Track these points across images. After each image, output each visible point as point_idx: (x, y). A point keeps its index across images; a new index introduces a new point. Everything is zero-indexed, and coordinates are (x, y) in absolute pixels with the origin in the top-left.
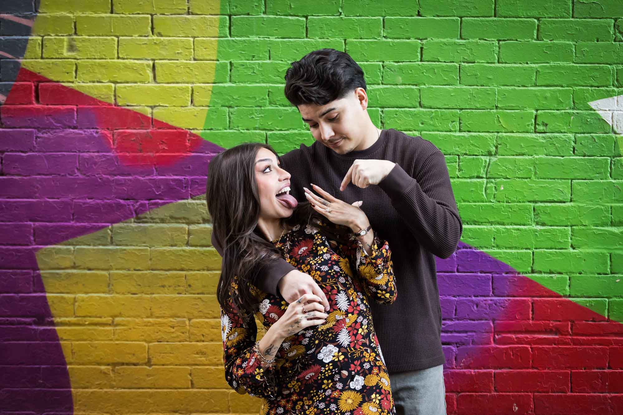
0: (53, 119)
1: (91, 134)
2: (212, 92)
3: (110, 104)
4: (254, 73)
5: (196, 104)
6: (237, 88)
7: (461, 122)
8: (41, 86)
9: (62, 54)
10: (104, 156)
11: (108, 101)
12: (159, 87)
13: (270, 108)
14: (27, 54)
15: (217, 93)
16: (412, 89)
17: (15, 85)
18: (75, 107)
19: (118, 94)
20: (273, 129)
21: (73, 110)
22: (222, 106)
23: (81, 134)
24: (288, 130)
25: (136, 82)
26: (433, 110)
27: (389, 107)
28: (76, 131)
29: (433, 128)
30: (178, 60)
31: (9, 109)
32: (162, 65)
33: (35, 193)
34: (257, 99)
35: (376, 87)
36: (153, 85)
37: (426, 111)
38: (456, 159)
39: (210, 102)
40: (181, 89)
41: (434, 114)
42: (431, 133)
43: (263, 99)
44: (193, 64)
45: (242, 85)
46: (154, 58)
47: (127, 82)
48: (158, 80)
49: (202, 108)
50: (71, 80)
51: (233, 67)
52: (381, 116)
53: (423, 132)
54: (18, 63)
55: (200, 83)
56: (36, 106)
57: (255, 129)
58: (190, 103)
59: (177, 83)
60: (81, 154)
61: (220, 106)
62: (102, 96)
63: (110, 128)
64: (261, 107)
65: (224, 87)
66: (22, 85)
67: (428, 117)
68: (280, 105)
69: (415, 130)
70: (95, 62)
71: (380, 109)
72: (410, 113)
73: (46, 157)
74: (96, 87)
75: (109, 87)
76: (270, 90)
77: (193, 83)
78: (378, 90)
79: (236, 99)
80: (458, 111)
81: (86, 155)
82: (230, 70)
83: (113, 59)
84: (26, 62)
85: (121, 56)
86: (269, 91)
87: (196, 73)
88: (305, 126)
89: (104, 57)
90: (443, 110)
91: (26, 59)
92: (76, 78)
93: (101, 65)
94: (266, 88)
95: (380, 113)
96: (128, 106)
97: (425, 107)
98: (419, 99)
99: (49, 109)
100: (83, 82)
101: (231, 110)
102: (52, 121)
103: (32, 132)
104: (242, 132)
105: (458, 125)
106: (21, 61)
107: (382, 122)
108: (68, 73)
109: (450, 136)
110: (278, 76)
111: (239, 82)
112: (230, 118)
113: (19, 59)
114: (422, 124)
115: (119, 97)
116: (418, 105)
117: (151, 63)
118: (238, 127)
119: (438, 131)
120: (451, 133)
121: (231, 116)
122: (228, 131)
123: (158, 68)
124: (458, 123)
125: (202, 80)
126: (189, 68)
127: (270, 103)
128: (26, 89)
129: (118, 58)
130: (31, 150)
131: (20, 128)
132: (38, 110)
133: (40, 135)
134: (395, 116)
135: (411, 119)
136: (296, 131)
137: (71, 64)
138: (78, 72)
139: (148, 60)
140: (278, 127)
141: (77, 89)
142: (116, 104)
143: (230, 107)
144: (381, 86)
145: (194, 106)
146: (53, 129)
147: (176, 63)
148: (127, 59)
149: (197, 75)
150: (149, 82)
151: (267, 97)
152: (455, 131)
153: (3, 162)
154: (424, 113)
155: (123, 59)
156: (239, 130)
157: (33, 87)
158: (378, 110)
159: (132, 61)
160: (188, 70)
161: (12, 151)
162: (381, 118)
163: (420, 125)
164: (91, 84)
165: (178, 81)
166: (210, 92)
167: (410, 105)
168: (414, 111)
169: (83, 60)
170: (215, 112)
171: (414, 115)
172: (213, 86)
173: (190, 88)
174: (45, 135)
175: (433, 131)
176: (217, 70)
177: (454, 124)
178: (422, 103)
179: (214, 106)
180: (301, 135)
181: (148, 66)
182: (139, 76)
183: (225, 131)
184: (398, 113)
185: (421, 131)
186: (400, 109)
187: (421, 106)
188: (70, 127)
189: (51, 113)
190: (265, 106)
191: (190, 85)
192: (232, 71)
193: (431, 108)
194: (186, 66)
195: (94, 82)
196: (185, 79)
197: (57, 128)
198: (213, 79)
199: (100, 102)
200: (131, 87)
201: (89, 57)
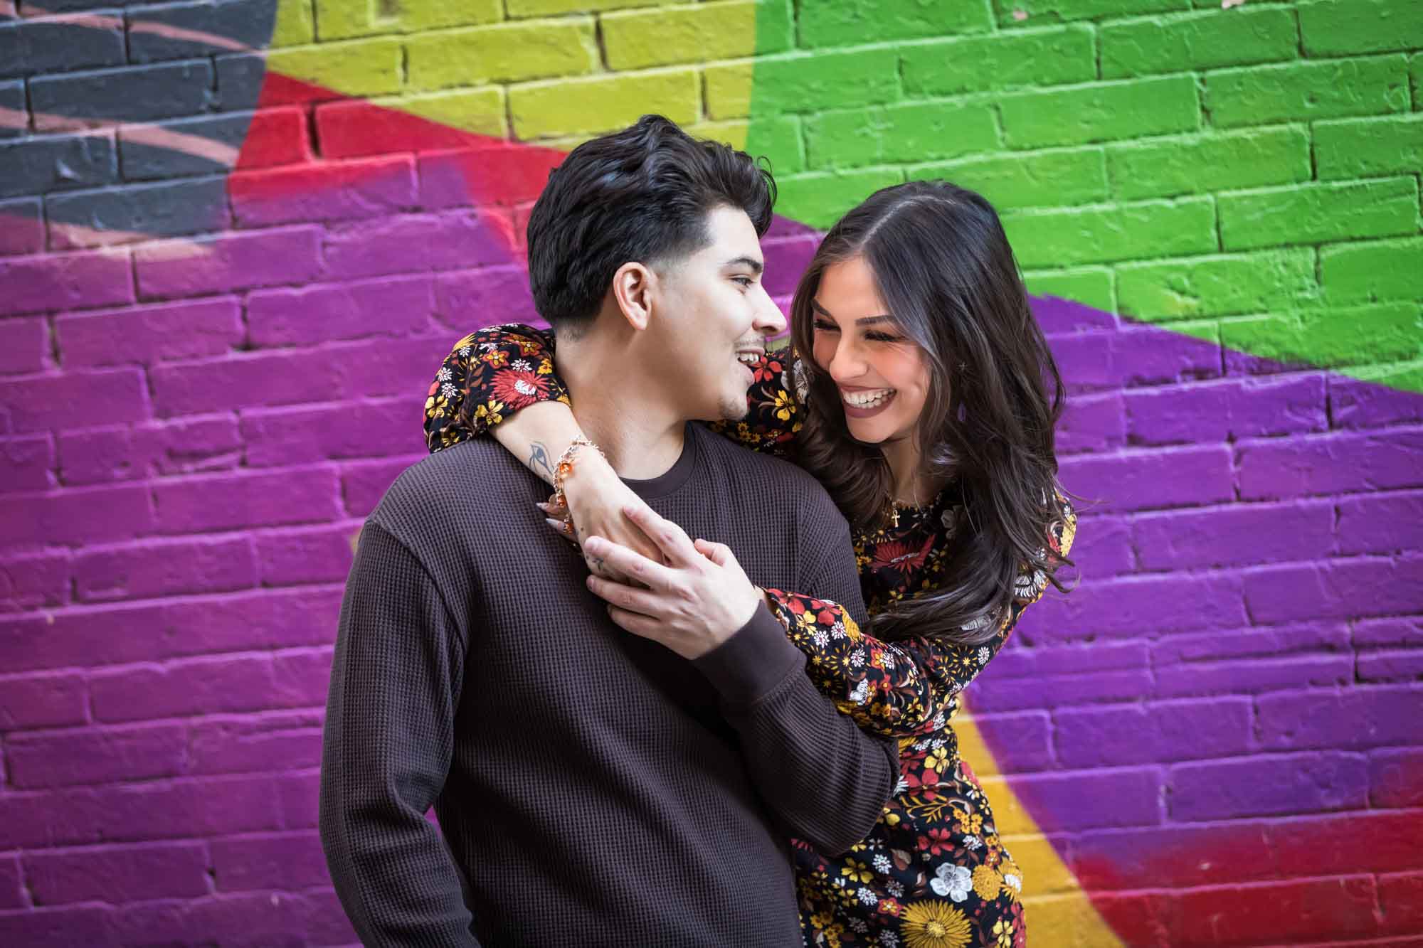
0: (362, 193)
1: (460, 222)
2: (755, 80)
3: (498, 141)
4: (856, 16)
5: (717, 114)
6: (820, 62)
7: (1415, 84)
8: (324, 113)
9: (364, 24)
10: (498, 275)
11: (492, 132)
12: (618, 81)
13: (908, 103)
14: (279, 35)
15: (764, 80)
16: (1275, 13)
17: (256, 118)
18: (410, 158)
19: (516, 111)
20: (918, 157)
21: (405, 165)
22: (785, 112)
23: (432, 225)
24: (959, 156)
25: (556, 76)
26: (1337, 62)
27: (1218, 67)
28: (420, 218)
29: (1340, 108)
30: (656, 6)
31: (247, 181)
32: (619, 24)
33: (335, 386)
34: (873, 84)
35: (1180, 17)
36: (601, 78)
37: (1319, 67)
38: (1411, 186)
39: (752, 107)
40: (674, 81)
41: (1340, 72)
42: (1337, 122)
43: (887, 82)
44: (697, 12)
45: (829, 51)
46: (596, 7)
47: (535, 78)
48: (612, 63)
49: (731, 123)
50: (393, 89)
51: (801, 10)
52: (1200, 91)
53: (1317, 123)
54: (258, 63)
55: (720, 58)
56: (315, 163)
57: (875, 162)
58: (699, 113)
59: (663, 65)
60: (440, 276)
61: (777, 112)
62: (477, 122)
63: (505, 200)
64: (881, 103)
65: (784, 64)
66: (274, 117)
67: (1327, 81)
68: (933, 93)
69: (1294, 120)
70: (450, 38)
71: (1195, 75)
72: (1277, 76)
73: (352, 292)
74: (457, 101)
75: (491, 97)
76: (903, 56)
77: (702, 61)
78: (1186, 24)
79: (819, 91)
80: (1404, 56)
81: (451, 276)
82: (796, 17)
83: (493, 22)
84: (281, 57)
85: (512, 12)
86: (901, 61)
87: (709, 35)
88: (1003, 139)
89: (470, 20)
90: (1366, 59)
91: (276, 47)
92: (406, 80)
93: (466, 43)
94: (892, 52)
95: (1199, 85)
96: (543, 138)
97: (1314, 56)
98: (1296, 36)
99: (348, 170)
100: (426, 90)
101: (808, 119)
102: (359, 199)
103: (309, 234)
104: (840, 177)
105: (1408, 94)
106: (266, 54)
107: (1204, 109)
108: (384, 72)
109: (1389, 125)
110: (920, 18)
111: (821, 45)
112: (806, 141)
113: (257, 48)
114: (1312, 100)
115: (519, 119)
116: (1295, 52)
117: (590, 21)
118: (829, 162)
119: (1357, 114)
120: (1393, 118)
121: (810, 136)
122: (806, 175)
123: (610, 35)
124: (1407, 88)
125: (725, 51)
126: (688, 24)
127: (908, 91)
128: (286, 123)
129: (507, 18)
130: (313, 279)
131: (281, 224)
132: (320, 175)
133: (332, 237)
134: (1240, 88)
135: (1281, 91)
136: (980, 158)
137: (389, 48)
138: (411, 68)
139: (581, 14)
140: (932, 150)
141: (412, 110)
142: (513, 139)
143: (804, 112)
144: (1193, 15)
145: (711, 119)
146: (360, 219)
147: (654, 16)
148: (529, 17)
149: (708, 39)
150: (590, 73)
151: (896, 76)
152: (1402, 111)
153: (249, 315)
154: (1314, 73)
155: (519, 19)
156: (833, 171)
157: (303, 120)
158: (1191, 79)
159: (542, 22)
160: (688, 31)
161: (266, 286)
162: (1201, 99)
163: (1308, 105)
164: (445, 94)
165: (665, 59)
166: (749, 81)
167: (1272, 55)
168: (1287, 70)
169: (421, 35)
170: (769, 130)
171: (1288, 81)
172: (756, 66)
173: (697, 78)
174: (345, 238)
175: (1344, 115)
176: (761, 22)
177: (1397, 95)
178: (1306, 45)
179: (762, 115)
180: (994, 165)
181: (584, 29)
182: (564, 59)
183: (797, 177)
184: (1244, 80)
185: (1308, 120)
186: (1249, 70)
187: (1303, 53)
188: (403, 210)
189: (353, 179)
190: (893, 99)
191: (695, 69)
192: (800, 18)
193: (1330, 56)
194: (681, 19)
195: (451, 87)
196: (682, 52)
197: (372, 215)
198: (751, 45)
199: (474, 137)
200: (546, 89)
201: (434, 24)
